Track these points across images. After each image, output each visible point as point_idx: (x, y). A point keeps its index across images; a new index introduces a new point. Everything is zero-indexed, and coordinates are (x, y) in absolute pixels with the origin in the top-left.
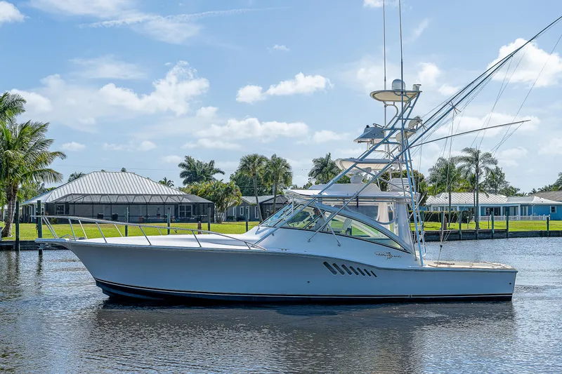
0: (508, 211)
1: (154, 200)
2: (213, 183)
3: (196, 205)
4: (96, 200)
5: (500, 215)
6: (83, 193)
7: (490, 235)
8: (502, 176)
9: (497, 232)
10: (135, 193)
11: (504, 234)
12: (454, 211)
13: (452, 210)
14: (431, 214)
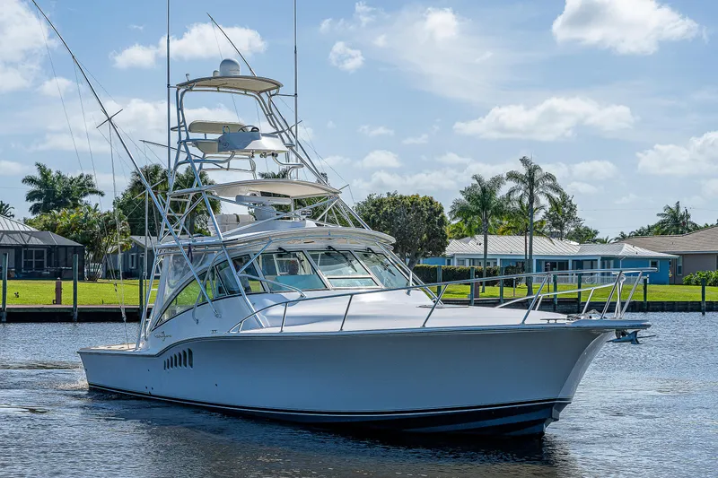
2: (82, 212)
8: (572, 208)
9: (563, 302)
12: (492, 266)
13: (489, 264)
14: (454, 270)
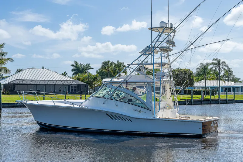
0: (234, 89)
1: (58, 83)
2: (87, 74)
3: (79, 86)
4: (29, 83)
5: (231, 92)
6: (22, 79)
7: (225, 101)
8: (232, 72)
9: (229, 100)
10: (48, 79)
11: (232, 101)
12: (208, 89)
13: (207, 89)
14: (196, 91)
